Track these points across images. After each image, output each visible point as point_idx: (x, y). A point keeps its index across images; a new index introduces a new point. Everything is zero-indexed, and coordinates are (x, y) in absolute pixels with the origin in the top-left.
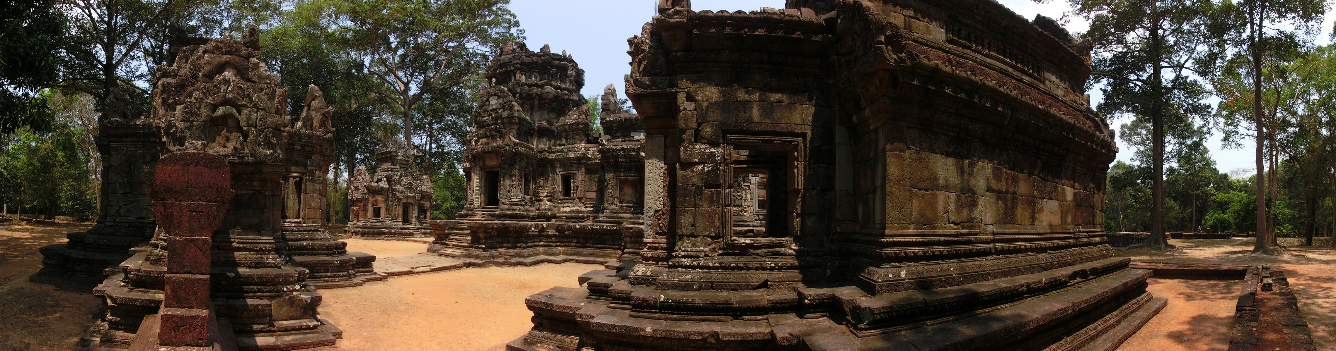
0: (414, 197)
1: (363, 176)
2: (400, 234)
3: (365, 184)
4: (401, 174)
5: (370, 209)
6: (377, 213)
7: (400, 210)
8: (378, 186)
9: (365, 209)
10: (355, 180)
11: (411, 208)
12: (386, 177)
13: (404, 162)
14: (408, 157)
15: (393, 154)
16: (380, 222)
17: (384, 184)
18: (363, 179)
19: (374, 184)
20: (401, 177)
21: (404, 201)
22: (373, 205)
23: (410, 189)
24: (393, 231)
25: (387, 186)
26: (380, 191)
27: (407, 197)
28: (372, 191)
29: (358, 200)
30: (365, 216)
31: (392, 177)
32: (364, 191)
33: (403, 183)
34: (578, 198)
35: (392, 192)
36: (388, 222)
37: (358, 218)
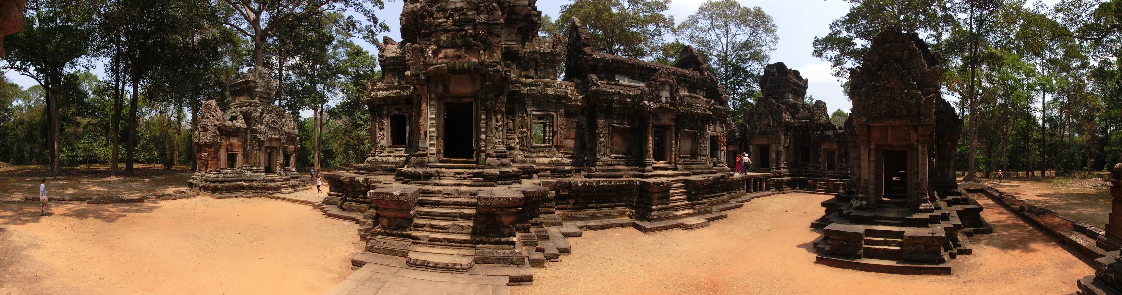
0: (279, 140)
1: (213, 113)
2: (264, 188)
3: (216, 123)
4: (263, 110)
5: (223, 156)
6: (232, 160)
7: (262, 157)
8: (234, 125)
9: (216, 156)
10: (203, 118)
11: (274, 154)
12: (242, 113)
13: (266, 96)
14: (270, 89)
15: (252, 84)
16: (236, 173)
17: (241, 123)
18: (213, 116)
19: (229, 123)
20: (262, 113)
21: (267, 144)
22: (227, 150)
23: (273, 129)
24: (254, 185)
25: (245, 126)
26: (234, 132)
27: (271, 140)
28: (225, 132)
29: (207, 145)
30: (217, 165)
31: (251, 114)
32: (215, 132)
33: (265, 121)
34: (555, 146)
35: (251, 133)
36: (247, 173)
37: (207, 167)
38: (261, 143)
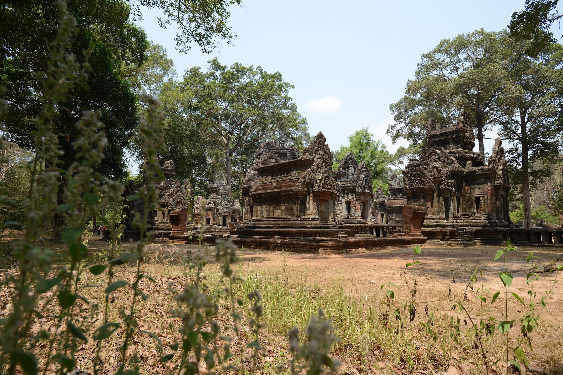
0: (229, 213)
1: (200, 201)
5: (205, 219)
6: (208, 221)
7: (221, 220)
8: (209, 207)
9: (201, 219)
10: (196, 203)
11: (227, 218)
12: (213, 202)
13: (224, 193)
16: (210, 226)
17: (212, 205)
20: (221, 201)
21: (223, 214)
23: (226, 208)
25: (214, 207)
26: (209, 210)
27: (225, 212)
28: (205, 209)
29: (198, 215)
30: (202, 223)
31: (216, 202)
33: (222, 205)
35: (217, 210)
36: (214, 226)
38: (220, 214)
